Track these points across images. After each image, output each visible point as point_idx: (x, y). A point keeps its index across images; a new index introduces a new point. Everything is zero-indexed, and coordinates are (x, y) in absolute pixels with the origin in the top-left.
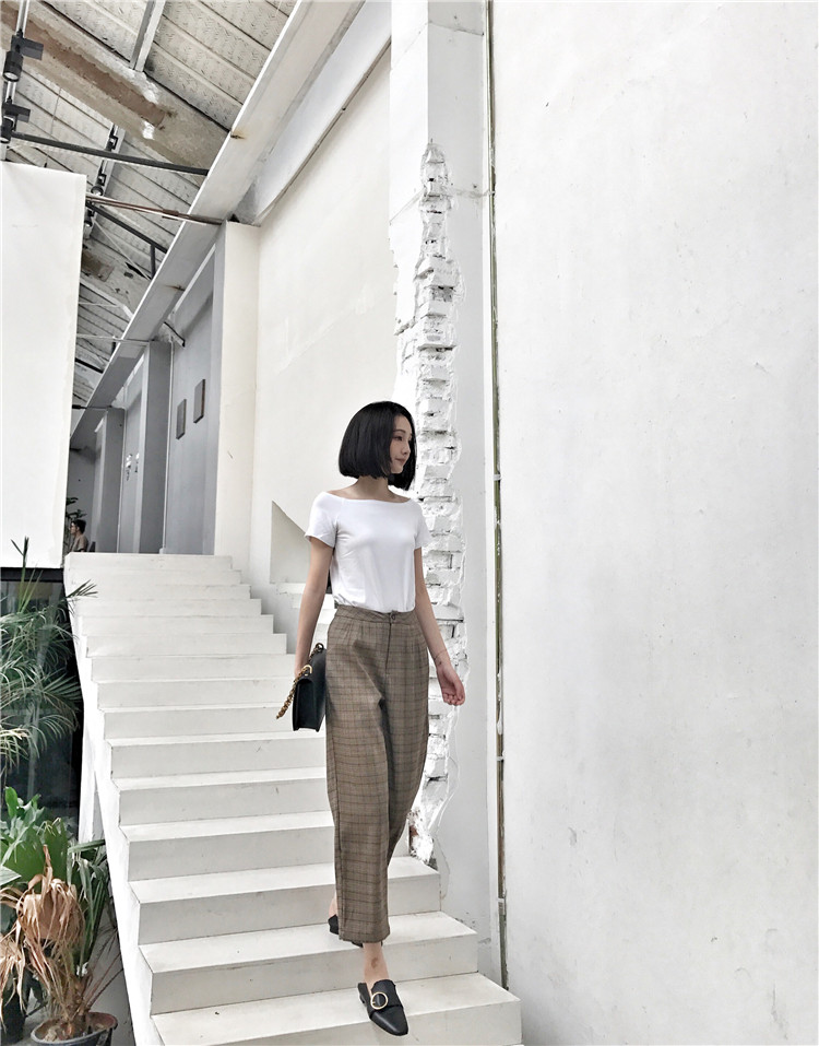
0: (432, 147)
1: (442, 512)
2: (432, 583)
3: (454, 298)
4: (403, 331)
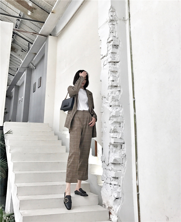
0: (112, 7)
1: (117, 110)
2: (115, 131)
3: (119, 48)
4: (103, 58)
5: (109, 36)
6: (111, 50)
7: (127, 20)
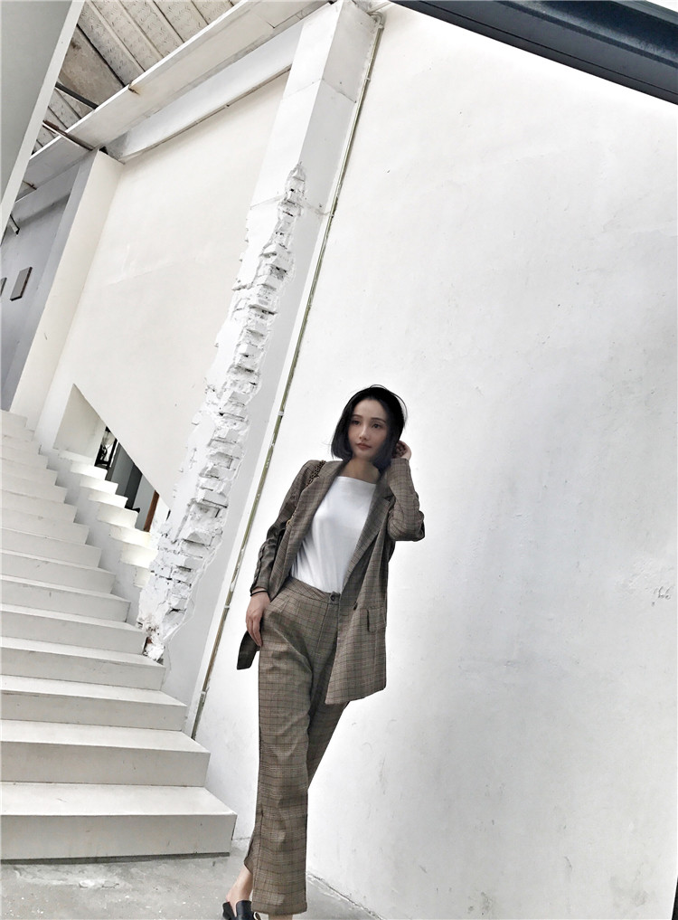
0: (299, 167)
1: (235, 427)
2: (212, 475)
3: (285, 278)
4: (239, 289)
5: (272, 239)
6: (266, 277)
7: (326, 214)
